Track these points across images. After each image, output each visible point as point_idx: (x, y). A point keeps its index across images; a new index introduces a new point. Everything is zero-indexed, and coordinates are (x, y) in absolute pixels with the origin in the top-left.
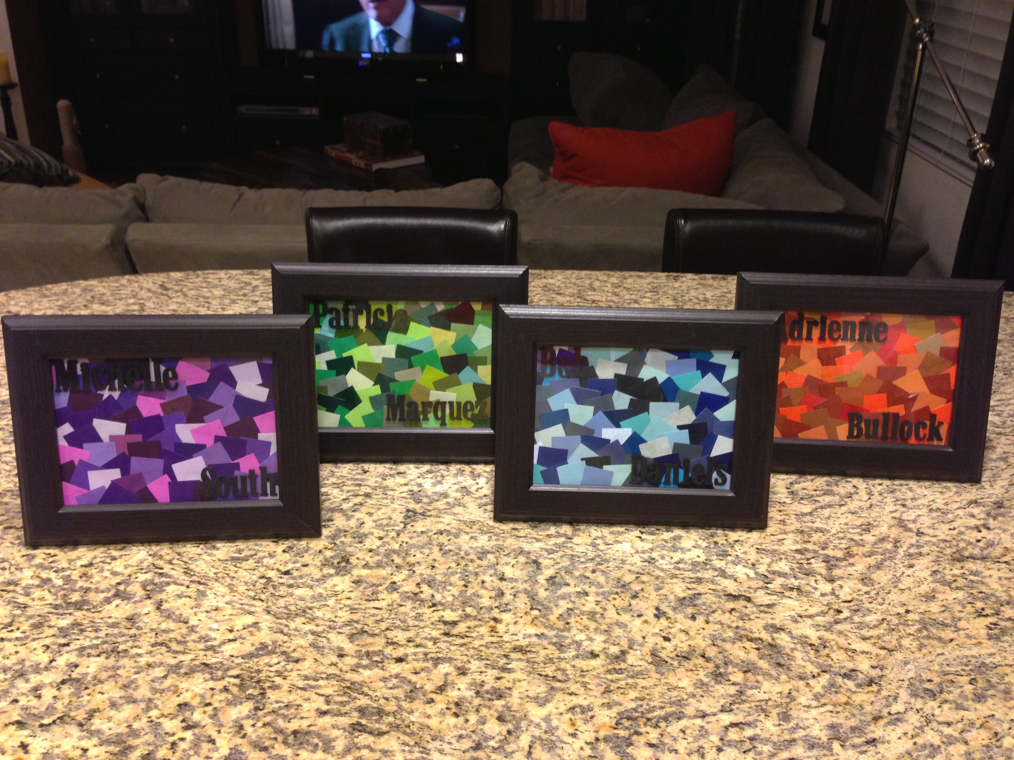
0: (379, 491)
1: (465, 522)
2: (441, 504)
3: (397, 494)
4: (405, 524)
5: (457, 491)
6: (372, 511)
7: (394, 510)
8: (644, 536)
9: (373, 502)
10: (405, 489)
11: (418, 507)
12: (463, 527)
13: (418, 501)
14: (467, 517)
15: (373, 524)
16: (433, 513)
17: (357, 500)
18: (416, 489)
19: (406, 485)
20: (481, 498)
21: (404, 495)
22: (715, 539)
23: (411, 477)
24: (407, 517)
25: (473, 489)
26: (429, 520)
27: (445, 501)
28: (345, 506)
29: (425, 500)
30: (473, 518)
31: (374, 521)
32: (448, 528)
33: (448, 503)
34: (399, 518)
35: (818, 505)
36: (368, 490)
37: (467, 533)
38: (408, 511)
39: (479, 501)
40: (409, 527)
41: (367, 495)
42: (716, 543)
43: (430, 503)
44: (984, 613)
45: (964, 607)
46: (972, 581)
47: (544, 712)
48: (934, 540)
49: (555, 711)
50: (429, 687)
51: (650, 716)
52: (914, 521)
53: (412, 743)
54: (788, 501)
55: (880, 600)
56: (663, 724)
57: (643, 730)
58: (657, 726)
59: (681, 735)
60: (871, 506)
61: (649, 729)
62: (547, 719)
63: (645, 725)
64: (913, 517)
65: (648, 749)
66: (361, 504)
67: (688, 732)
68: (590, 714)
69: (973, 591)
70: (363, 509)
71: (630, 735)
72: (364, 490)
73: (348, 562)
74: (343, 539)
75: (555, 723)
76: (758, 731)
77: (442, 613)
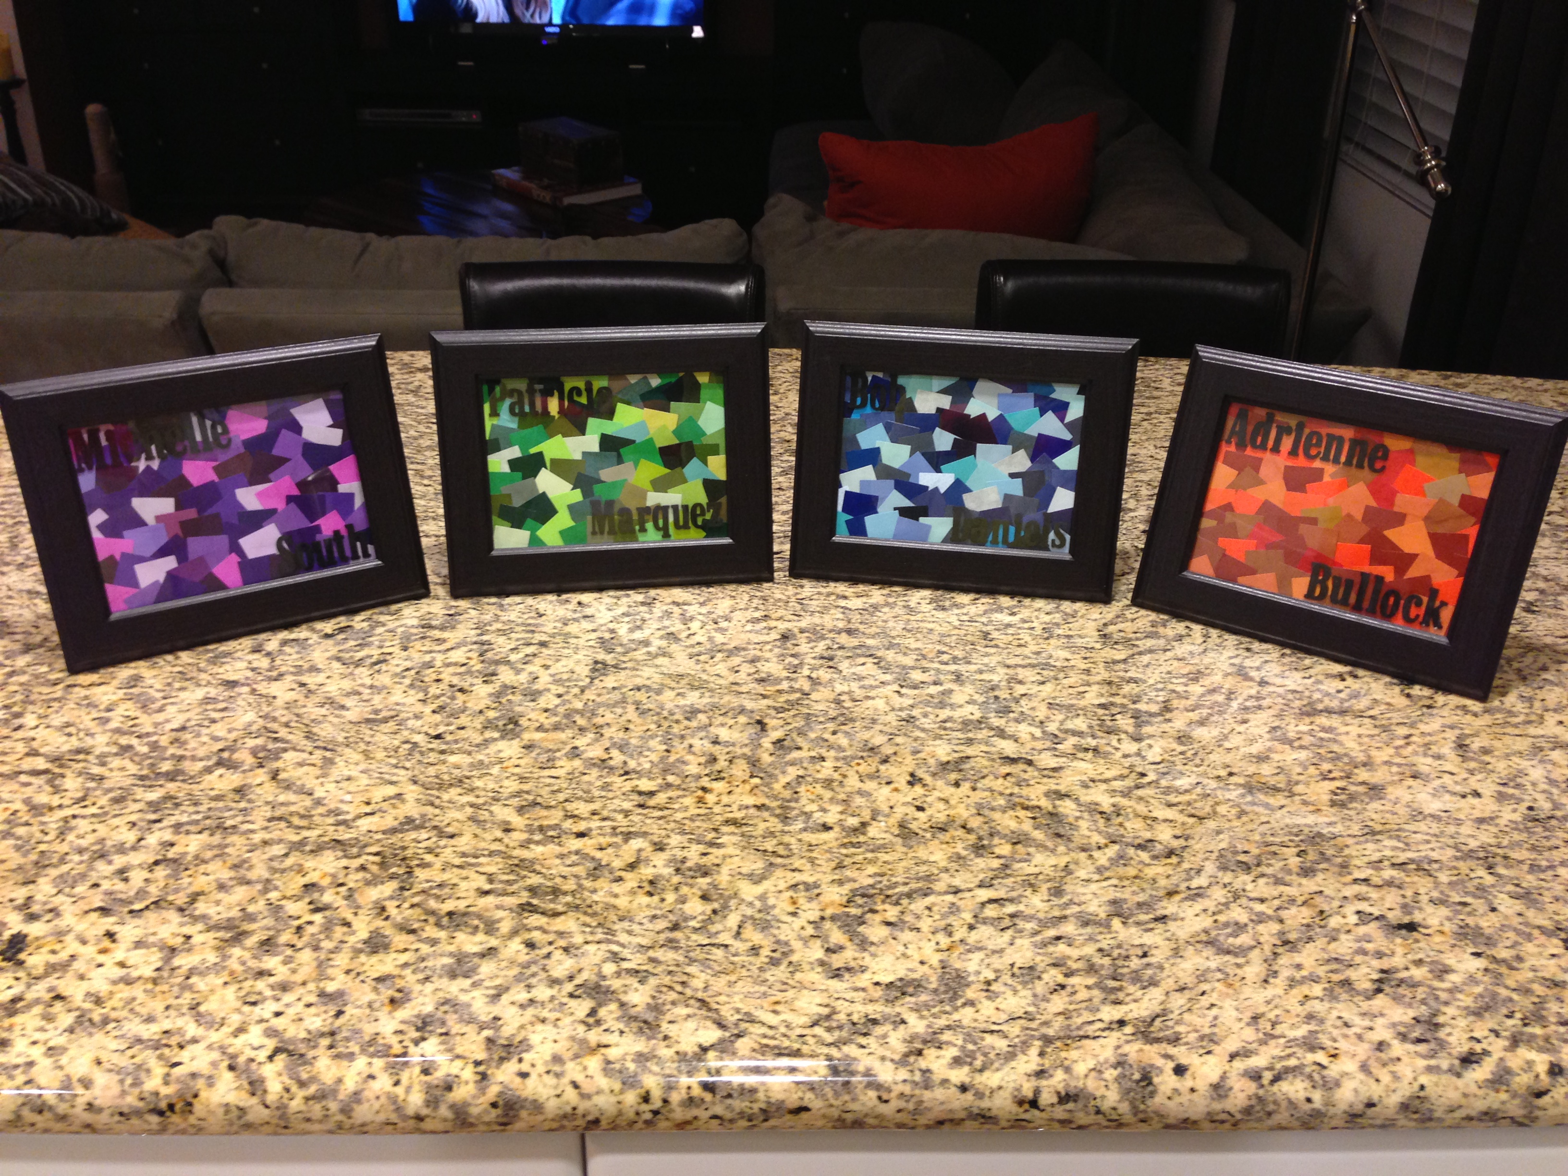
0: (558, 639)
1: (670, 676)
2: (640, 654)
3: (581, 642)
4: (592, 679)
5: (661, 638)
6: (549, 663)
7: (578, 662)
8: (903, 691)
9: (550, 652)
10: (594, 636)
11: (609, 658)
12: (668, 681)
13: (610, 651)
14: (673, 670)
15: (550, 679)
16: (629, 665)
17: (530, 650)
18: (607, 636)
19: (594, 631)
20: (692, 646)
21: (592, 643)
22: (996, 693)
23: (602, 621)
24: (594, 670)
25: (683, 635)
26: (623, 673)
27: (645, 650)
28: (513, 657)
29: (619, 649)
30: (681, 670)
31: (551, 675)
32: (648, 683)
33: (649, 653)
34: (584, 671)
35: (1136, 650)
36: (544, 638)
37: (673, 689)
38: (596, 662)
39: (690, 650)
40: (596, 681)
41: (543, 644)
42: (996, 698)
43: (624, 654)
44: (1331, 776)
45: (1306, 768)
46: (1322, 739)
47: (759, 889)
48: (1281, 690)
49: (773, 889)
50: (617, 864)
51: (890, 892)
52: (1258, 669)
53: (594, 924)
54: (1098, 646)
55: (1198, 761)
56: (905, 902)
57: (879, 907)
58: (897, 903)
59: (927, 912)
60: (1205, 650)
61: (887, 906)
62: (763, 897)
63: (883, 902)
64: (1257, 664)
65: (884, 927)
66: (535, 655)
67: (935, 909)
68: (816, 891)
69: (1321, 751)
70: (538, 661)
71: (864, 914)
72: (538, 637)
73: (516, 723)
74: (510, 697)
75: (771, 901)
76: (1021, 907)
77: (636, 782)
